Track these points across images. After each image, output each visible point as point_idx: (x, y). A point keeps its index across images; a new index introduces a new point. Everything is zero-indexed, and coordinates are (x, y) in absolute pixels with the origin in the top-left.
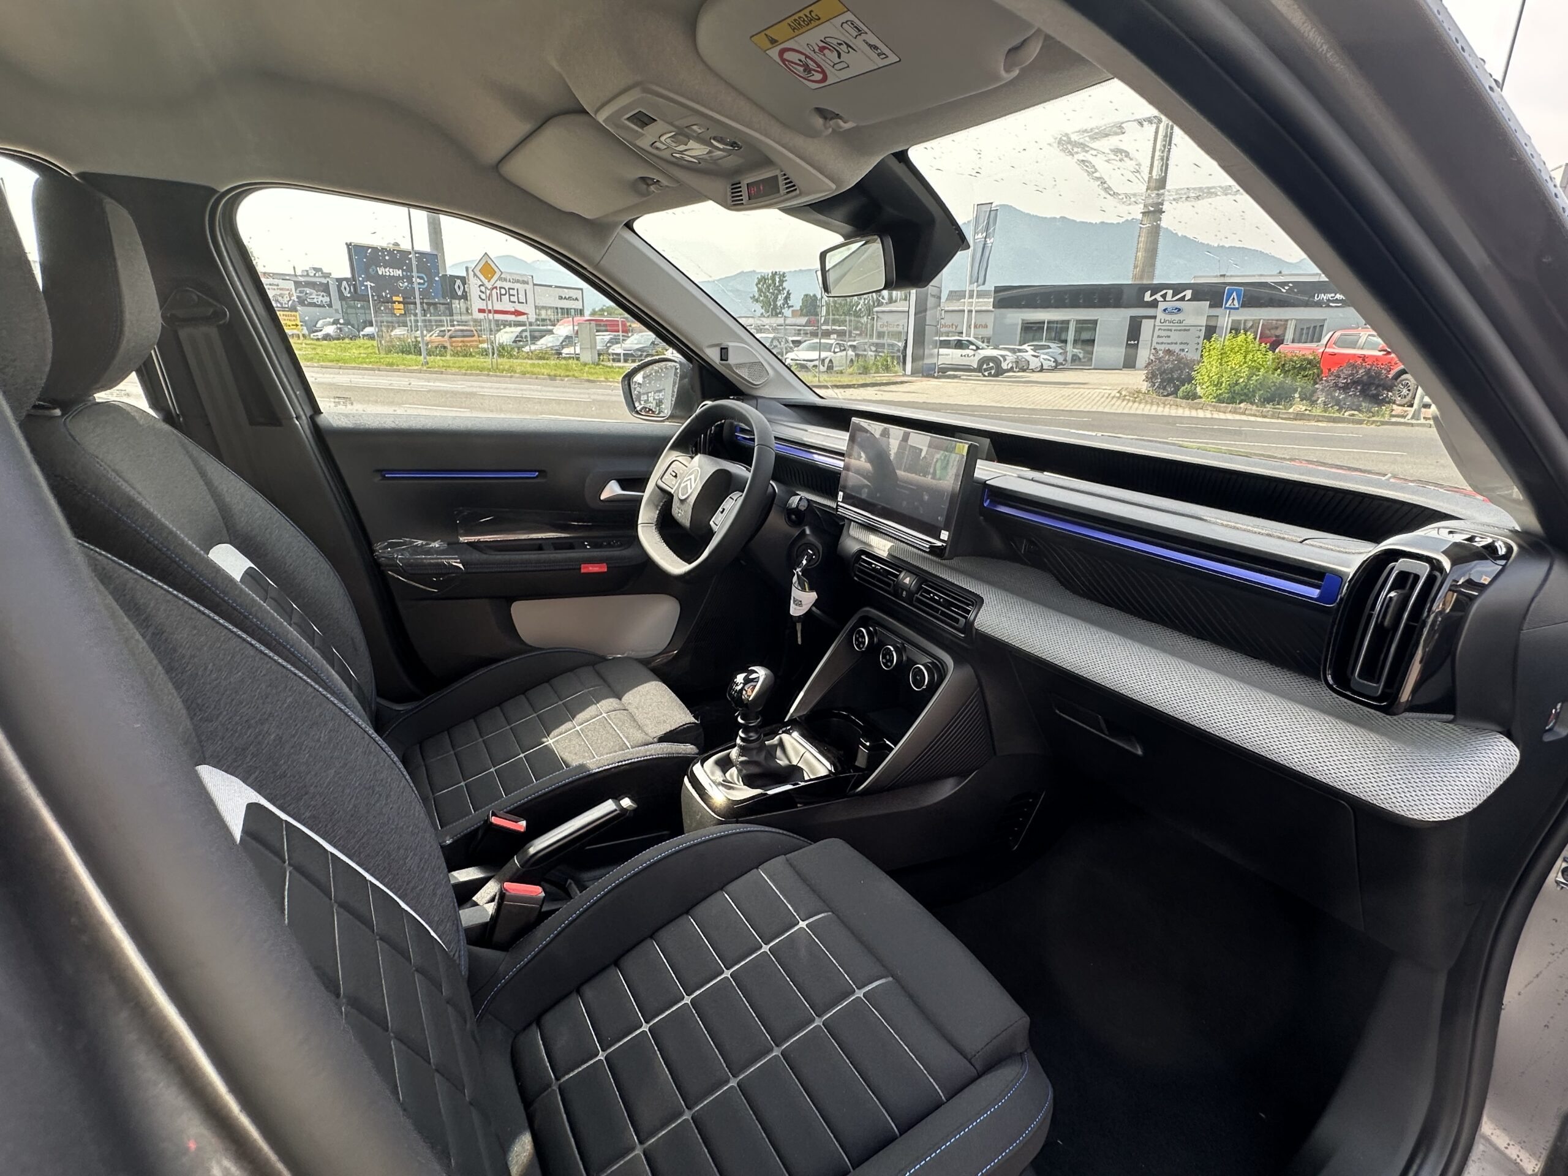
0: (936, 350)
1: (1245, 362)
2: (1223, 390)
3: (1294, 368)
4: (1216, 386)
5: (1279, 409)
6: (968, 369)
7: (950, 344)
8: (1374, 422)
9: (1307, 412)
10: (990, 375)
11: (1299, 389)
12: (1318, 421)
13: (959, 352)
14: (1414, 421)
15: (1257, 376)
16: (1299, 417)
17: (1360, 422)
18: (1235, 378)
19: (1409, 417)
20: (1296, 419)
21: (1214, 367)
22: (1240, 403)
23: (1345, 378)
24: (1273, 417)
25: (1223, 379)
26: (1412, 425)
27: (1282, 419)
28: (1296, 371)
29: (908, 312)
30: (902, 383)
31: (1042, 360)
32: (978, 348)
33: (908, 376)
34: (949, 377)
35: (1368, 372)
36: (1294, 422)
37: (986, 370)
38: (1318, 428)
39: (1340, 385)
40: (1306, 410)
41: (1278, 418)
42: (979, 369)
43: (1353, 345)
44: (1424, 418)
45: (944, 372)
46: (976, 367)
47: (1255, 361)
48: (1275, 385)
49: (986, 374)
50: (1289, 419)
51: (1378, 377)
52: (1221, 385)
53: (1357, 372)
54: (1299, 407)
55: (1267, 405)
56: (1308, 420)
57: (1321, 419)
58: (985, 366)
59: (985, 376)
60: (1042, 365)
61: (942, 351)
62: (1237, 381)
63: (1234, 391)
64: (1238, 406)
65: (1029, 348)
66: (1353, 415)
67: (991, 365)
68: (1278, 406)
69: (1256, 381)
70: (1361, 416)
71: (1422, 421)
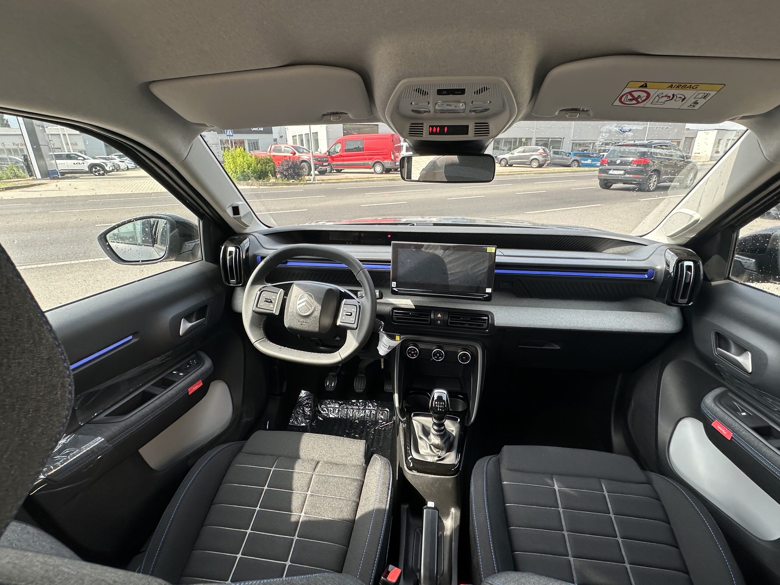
0: (54, 161)
1: (244, 162)
2: (239, 175)
3: (264, 163)
4: (235, 173)
5: (265, 182)
6: (82, 172)
7: (62, 156)
8: (302, 184)
9: (276, 182)
10: (99, 174)
11: (269, 172)
12: (282, 185)
13: (72, 162)
14: (314, 182)
15: (251, 167)
16: (274, 185)
17: (297, 184)
18: (243, 169)
19: (312, 180)
20: (273, 185)
21: (231, 164)
22: (248, 180)
23: (286, 166)
24: (264, 186)
25: (238, 170)
26: (314, 184)
27: (268, 186)
28: (265, 164)
29: (22, 135)
30: (39, 184)
31: (126, 164)
32: (85, 159)
33: (39, 179)
34: (68, 178)
35: (293, 163)
36: (274, 187)
37: (95, 172)
38: (283, 189)
39: (285, 169)
40: (276, 181)
41: (266, 186)
42: (90, 172)
43: (280, 151)
44: (317, 180)
45: (64, 175)
46: (88, 170)
47: (248, 160)
48: (259, 171)
49: (97, 174)
50: (271, 186)
51: (297, 165)
52: (237, 173)
53: (289, 163)
54: (273, 180)
55: (260, 181)
56: (278, 185)
57: (283, 184)
58: (94, 170)
59: (96, 175)
60: (128, 167)
61: (58, 162)
62: (244, 170)
63: (244, 175)
64: (248, 182)
65: (116, 157)
66: (293, 182)
67: (98, 168)
68: (264, 180)
69: (252, 169)
70: (296, 182)
71: (317, 182)
